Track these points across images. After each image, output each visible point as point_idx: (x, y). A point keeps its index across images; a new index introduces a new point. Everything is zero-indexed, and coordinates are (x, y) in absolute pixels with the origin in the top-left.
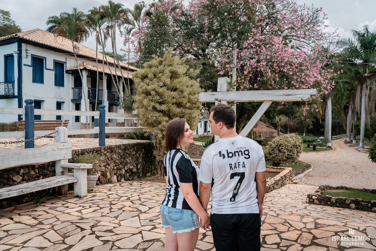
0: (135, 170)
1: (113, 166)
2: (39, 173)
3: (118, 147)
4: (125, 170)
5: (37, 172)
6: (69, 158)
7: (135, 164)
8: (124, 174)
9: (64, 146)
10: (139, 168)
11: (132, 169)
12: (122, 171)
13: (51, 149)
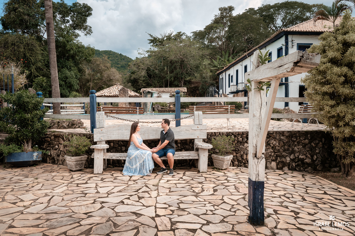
0: (308, 160)
1: (270, 152)
2: (181, 147)
3: (279, 133)
4: (290, 159)
5: (180, 146)
6: (203, 138)
7: (309, 154)
8: (289, 163)
9: (198, 127)
10: (315, 159)
11: (303, 159)
12: (286, 159)
13: (185, 129)
